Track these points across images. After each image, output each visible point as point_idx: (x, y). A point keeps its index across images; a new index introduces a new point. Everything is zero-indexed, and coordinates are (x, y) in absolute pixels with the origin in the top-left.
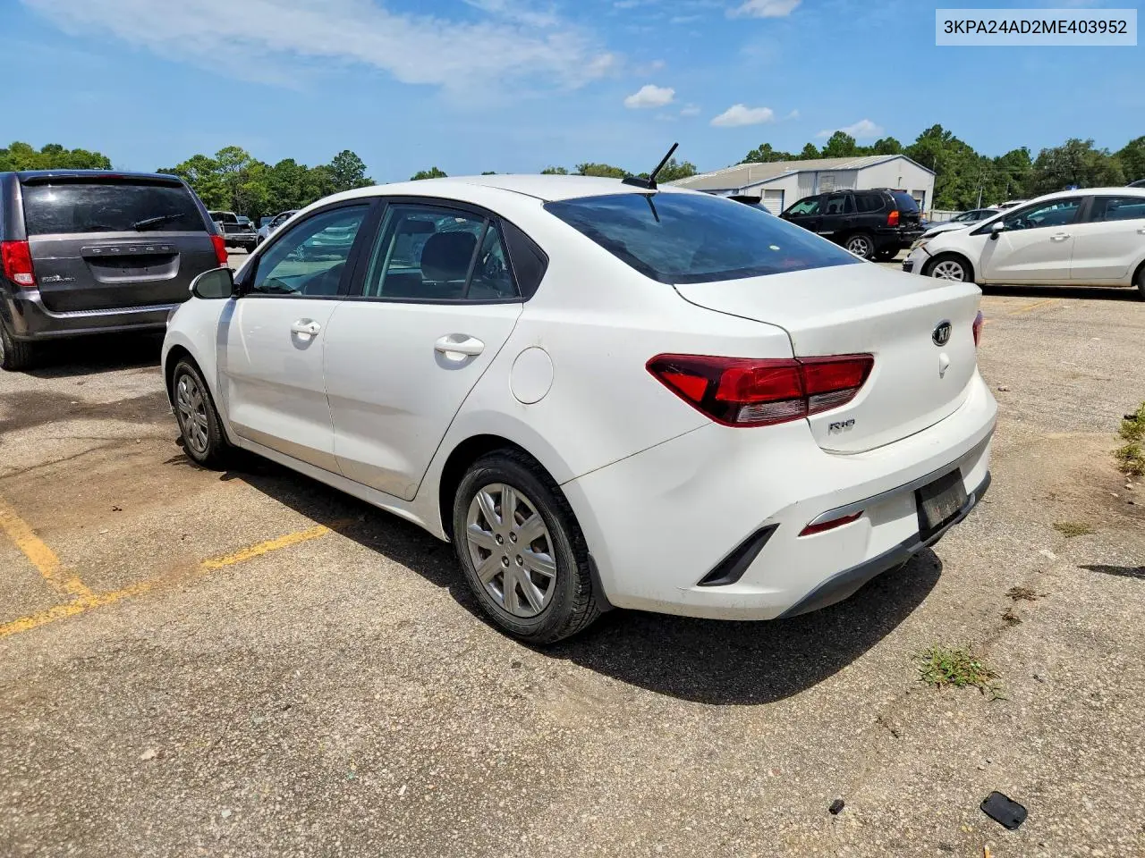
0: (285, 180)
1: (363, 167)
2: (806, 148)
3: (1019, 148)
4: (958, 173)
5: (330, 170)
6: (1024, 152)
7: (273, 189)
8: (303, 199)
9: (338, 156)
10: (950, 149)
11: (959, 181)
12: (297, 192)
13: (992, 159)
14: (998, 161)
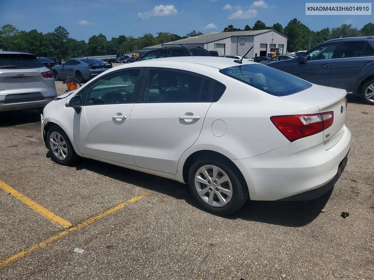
0: (32, 39)
1: (68, 33)
2: (246, 27)
3: (326, 28)
4: (303, 37)
5: (53, 34)
6: (328, 30)
7: (28, 42)
8: (41, 47)
9: (56, 29)
10: (300, 28)
11: (303, 40)
12: (39, 44)
13: (316, 32)
14: (318, 33)
